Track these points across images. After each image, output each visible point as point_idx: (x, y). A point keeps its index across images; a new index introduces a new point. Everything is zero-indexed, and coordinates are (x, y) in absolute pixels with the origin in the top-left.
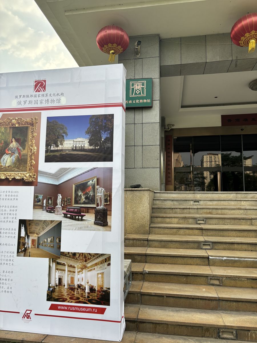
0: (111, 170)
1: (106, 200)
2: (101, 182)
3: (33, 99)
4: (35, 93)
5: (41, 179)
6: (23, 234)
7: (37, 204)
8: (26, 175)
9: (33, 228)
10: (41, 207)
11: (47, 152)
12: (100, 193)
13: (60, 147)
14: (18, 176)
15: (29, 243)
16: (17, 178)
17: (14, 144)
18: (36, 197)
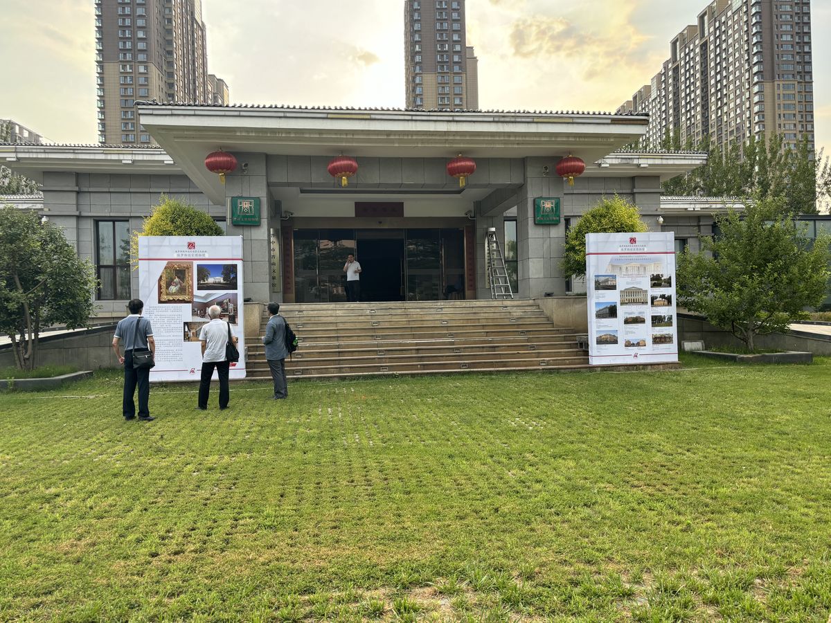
0: (236, 294)
1: (234, 311)
2: (232, 300)
3: (187, 253)
4: (188, 250)
5: (195, 300)
6: (186, 330)
7: (194, 313)
8: (186, 298)
9: (193, 326)
10: (197, 315)
11: (198, 284)
12: (231, 306)
13: (206, 282)
14: (181, 298)
15: (191, 334)
16: (181, 299)
17: (177, 280)
18: (193, 309)
